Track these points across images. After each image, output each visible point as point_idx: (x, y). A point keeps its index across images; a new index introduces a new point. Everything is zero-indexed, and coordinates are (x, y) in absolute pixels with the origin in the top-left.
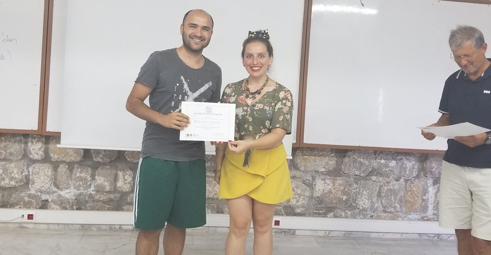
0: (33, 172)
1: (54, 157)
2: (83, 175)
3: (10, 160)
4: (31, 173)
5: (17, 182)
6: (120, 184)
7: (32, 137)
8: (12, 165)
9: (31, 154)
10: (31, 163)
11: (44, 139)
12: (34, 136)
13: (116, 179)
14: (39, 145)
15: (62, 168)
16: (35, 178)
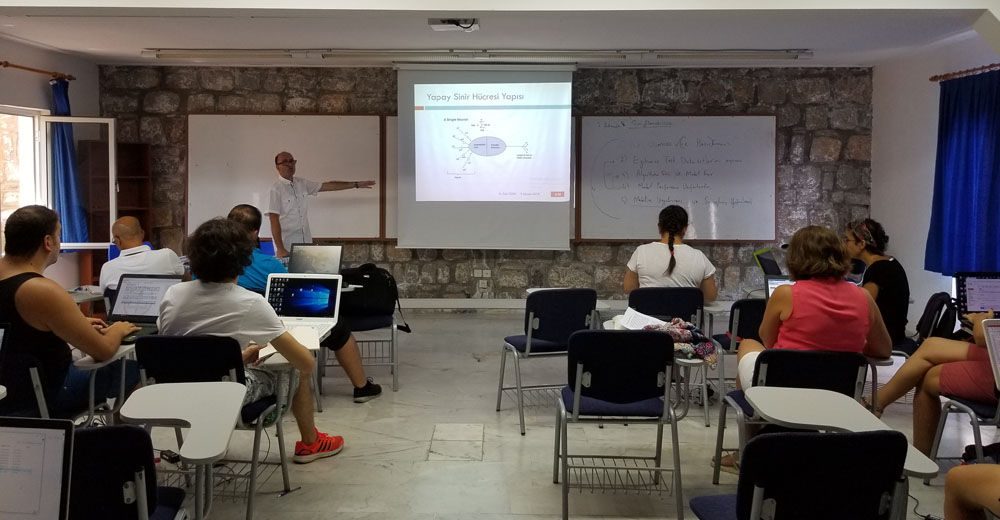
1: (391, 258)
2: (412, 271)
6: (440, 277)
7: (374, 243)
9: (374, 256)
11: (382, 245)
12: (377, 242)
13: (437, 274)
14: (380, 249)
15: (397, 267)
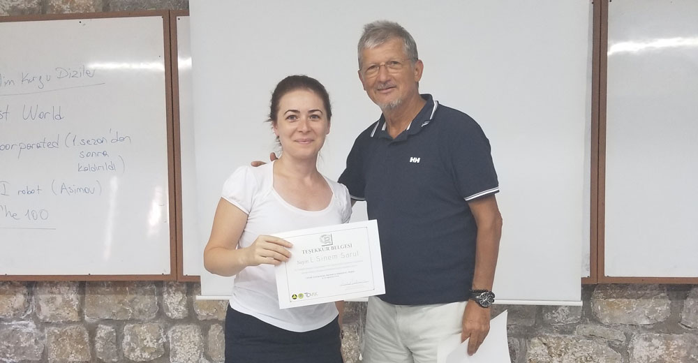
0: (172, 337)
1: (202, 314)
3: (140, 320)
4: (170, 339)
5: (152, 353)
7: (167, 284)
8: (143, 328)
9: (168, 310)
10: (169, 325)
11: (184, 287)
12: (170, 283)
14: (179, 297)
15: (214, 330)
16: (176, 347)
